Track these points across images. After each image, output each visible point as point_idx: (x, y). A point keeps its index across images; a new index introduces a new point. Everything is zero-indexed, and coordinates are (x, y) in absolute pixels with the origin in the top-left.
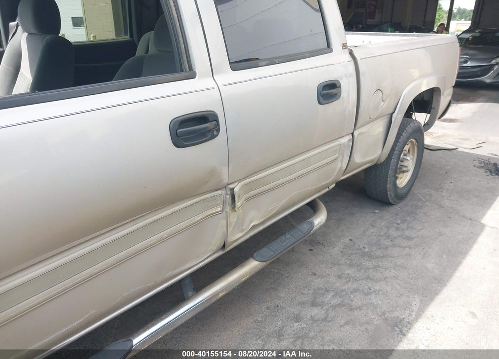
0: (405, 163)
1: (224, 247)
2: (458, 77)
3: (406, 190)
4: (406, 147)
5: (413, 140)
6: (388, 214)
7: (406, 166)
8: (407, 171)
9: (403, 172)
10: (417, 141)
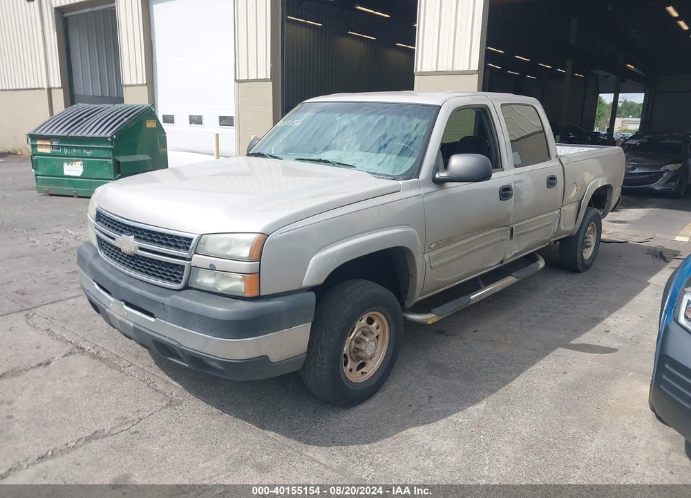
0: (588, 240)
1: (502, 262)
2: (625, 176)
3: (589, 262)
4: (589, 229)
5: (593, 223)
6: (578, 277)
7: (589, 242)
8: (590, 246)
9: (587, 247)
10: (596, 225)
